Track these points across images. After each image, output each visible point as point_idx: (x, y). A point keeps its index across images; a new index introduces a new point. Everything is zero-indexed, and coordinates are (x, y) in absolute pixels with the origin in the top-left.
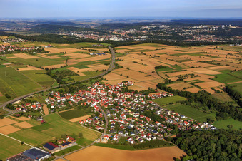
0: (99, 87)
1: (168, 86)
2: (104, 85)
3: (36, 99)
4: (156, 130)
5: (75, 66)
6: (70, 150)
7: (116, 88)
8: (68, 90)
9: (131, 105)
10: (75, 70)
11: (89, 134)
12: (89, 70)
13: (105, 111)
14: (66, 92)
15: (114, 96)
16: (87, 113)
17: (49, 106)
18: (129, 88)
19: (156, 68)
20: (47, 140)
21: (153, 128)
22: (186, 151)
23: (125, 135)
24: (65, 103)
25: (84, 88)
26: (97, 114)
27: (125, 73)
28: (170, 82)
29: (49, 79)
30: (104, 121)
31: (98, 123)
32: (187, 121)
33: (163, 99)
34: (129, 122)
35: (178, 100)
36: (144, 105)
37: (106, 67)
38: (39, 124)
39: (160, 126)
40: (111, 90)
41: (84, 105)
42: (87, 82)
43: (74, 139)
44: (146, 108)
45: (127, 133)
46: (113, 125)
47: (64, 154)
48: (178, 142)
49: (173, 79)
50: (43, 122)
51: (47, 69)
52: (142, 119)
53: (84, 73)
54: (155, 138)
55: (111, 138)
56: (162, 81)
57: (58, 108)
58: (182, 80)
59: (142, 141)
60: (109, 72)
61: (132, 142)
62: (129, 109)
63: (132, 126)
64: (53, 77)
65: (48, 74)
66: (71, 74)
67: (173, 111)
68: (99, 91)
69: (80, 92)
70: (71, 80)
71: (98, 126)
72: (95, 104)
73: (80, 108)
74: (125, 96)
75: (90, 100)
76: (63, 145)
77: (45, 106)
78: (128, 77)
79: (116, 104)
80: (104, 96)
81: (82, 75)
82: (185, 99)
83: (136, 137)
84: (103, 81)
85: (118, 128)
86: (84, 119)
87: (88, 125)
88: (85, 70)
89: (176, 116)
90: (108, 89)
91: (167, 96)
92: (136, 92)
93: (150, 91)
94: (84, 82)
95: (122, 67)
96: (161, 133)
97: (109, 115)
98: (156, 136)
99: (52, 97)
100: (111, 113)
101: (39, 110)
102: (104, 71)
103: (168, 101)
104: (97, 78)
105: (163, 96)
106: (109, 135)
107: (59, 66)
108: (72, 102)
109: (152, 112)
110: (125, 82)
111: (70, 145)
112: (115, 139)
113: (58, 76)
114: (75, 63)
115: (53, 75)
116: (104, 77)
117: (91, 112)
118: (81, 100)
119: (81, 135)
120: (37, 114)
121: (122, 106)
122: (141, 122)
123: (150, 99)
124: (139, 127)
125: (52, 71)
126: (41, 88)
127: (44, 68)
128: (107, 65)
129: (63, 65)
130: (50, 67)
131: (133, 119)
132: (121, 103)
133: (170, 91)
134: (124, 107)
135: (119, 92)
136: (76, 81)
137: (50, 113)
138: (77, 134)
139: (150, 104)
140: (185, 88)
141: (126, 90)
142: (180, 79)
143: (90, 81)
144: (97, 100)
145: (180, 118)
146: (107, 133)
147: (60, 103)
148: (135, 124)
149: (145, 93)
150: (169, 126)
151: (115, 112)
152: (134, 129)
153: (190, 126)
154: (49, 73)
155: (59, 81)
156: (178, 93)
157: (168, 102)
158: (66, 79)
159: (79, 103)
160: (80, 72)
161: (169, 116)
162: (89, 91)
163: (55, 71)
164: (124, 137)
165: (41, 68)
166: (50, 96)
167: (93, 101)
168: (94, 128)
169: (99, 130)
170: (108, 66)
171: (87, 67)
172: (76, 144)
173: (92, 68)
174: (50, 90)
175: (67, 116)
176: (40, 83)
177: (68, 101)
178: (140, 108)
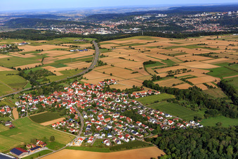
0: (77, 87)
1: (155, 83)
2: (83, 85)
3: (5, 103)
4: (136, 130)
5: (52, 65)
6: (40, 154)
7: (96, 87)
8: (42, 91)
9: (112, 105)
10: (52, 69)
11: (62, 137)
12: (68, 68)
13: (81, 112)
14: (40, 94)
15: (94, 96)
16: (62, 116)
17: (19, 110)
18: (111, 87)
19: (145, 64)
20: (15, 146)
21: (133, 129)
22: (165, 150)
23: (101, 137)
24: (37, 106)
25: (60, 89)
26: (73, 116)
27: (108, 71)
28: (159, 78)
29: (22, 80)
30: (79, 123)
31: (73, 125)
32: (171, 120)
33: (148, 97)
34: (107, 123)
35: (164, 98)
36: (125, 105)
37: (88, 65)
38: (7, 129)
39: (141, 127)
40: (91, 90)
41: (58, 106)
42: (64, 82)
43: (45, 144)
44: (127, 107)
45: (104, 135)
46: (89, 127)
48: (157, 142)
49: (161, 75)
50: (12, 127)
51: (19, 69)
52: (122, 120)
53: (61, 72)
54: (134, 139)
55: (85, 141)
56: (149, 78)
57: (29, 111)
58: (173, 76)
59: (119, 143)
60: (90, 70)
61: (108, 144)
62: (108, 110)
63: (110, 127)
64: (26, 78)
65: (20, 75)
66: (46, 73)
67: (158, 110)
68: (77, 92)
69: (56, 93)
70: (46, 80)
71: (73, 128)
72: (70, 106)
73: (54, 110)
74: (105, 96)
75: (65, 101)
76: (32, 149)
77: (15, 110)
78: (111, 75)
79: (94, 105)
80: (82, 97)
81: (59, 74)
82: (173, 97)
83: (114, 139)
84: (82, 80)
85: (94, 130)
86: (59, 122)
87: (62, 128)
88: (64, 69)
89: (160, 115)
90: (87, 89)
91: (153, 94)
92: (118, 91)
93: (135, 89)
94: (60, 82)
95: (106, 64)
96: (140, 134)
97: (86, 117)
98: (136, 136)
99: (23, 99)
100: (88, 115)
101: (8, 115)
102: (85, 69)
103: (153, 99)
104: (76, 77)
105: (148, 94)
106: (84, 138)
107: (33, 65)
108: (46, 105)
109: (134, 111)
110: (107, 80)
111: (40, 150)
112: (89, 141)
113: (32, 77)
114: (52, 62)
115: (25, 76)
116: (84, 76)
117: (65, 114)
118: (56, 102)
119: (52, 139)
120: (6, 119)
121: (100, 107)
122: (120, 123)
123: (134, 97)
124: (117, 128)
125: (26, 72)
126: (11, 91)
127: (17, 68)
128: (89, 62)
129: (38, 64)
130: (22, 67)
131: (112, 120)
132: (100, 103)
133: (157, 88)
134: (103, 108)
135: (100, 92)
136: (52, 81)
137: (20, 117)
138: (48, 137)
139: (133, 103)
140: (174, 85)
141: (107, 89)
142: (170, 75)
143: (68, 81)
144: (74, 102)
145: (164, 117)
146: (82, 135)
147: (32, 106)
148: (113, 125)
149: (128, 91)
150: (151, 126)
151: (92, 113)
152: (111, 130)
153: (175, 125)
154: (21, 73)
155: (32, 83)
156: (166, 90)
157: (153, 101)
158: (40, 80)
159: (53, 105)
160: (57, 71)
161: (152, 116)
162: (66, 91)
163: (29, 71)
164: (100, 139)
165: (12, 68)
166: (21, 98)
167: (69, 102)
168: (67, 131)
169: (73, 133)
170: (90, 63)
171: (66, 66)
172: (46, 148)
173: (70, 67)
174: (21, 93)
175: (38, 120)
176: (10, 85)
177: (41, 103)
178: (121, 108)
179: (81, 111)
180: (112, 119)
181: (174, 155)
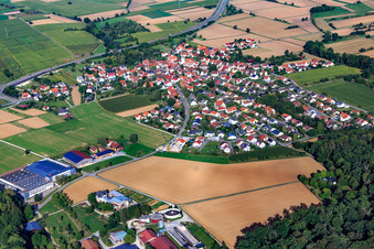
0: (184, 52)
1: (327, 46)
2: (195, 49)
3: (60, 78)
4: (279, 128)
5: (144, 13)
6: (111, 163)
7: (218, 53)
8: (123, 58)
9: (242, 85)
10: (143, 21)
11: (150, 136)
12: (171, 19)
13: (187, 96)
14: (119, 63)
15: (212, 69)
16: (153, 101)
17: (83, 90)
18: (245, 53)
19: (313, 11)
20: (72, 148)
21: (274, 126)
22: (325, 164)
23: (217, 139)
24: (113, 83)
25: (157, 55)
26: (171, 103)
27: (243, 25)
28: (336, 38)
29: (90, 39)
30: (182, 114)
31: (170, 117)
32: (346, 112)
33: (311, 71)
34: (230, 115)
35: (339, 74)
36: (266, 84)
37: (207, 13)
38: (60, 121)
39: (290, 123)
40: (209, 57)
41: (148, 85)
42: (162, 43)
43: (121, 145)
44: (270, 89)
45: (222, 135)
46: (198, 121)
47: (98, 169)
48: (313, 149)
49: (340, 33)
50: (69, 118)
51: (87, 20)
52: (257, 110)
53: (159, 26)
54: (274, 143)
55: (189, 144)
56: (317, 37)
57: (99, 93)
58: (363, 33)
59: (247, 149)
60: (210, 23)
61: (227, 151)
62: (235, 92)
63: (234, 122)
64: (98, 36)
65: (88, 30)
66: (133, 27)
67: (324, 94)
68: (183, 61)
69: (146, 63)
70: (132, 39)
71: (170, 122)
72: (169, 84)
73: (141, 92)
74: (232, 69)
75: (161, 77)
76: (99, 154)
77: (76, 90)
78: (248, 31)
79: (211, 84)
80: (191, 70)
81: (154, 29)
82: (357, 71)
83: (239, 142)
84: (195, 41)
85: (206, 126)
86: (148, 110)
87: (151, 122)
88: (164, 20)
89: (327, 104)
90: (202, 55)
91: (319, 66)
92: (257, 61)
93: (289, 57)
94: (156, 44)
95: (241, 12)
96: (286, 135)
97: (194, 103)
98: (278, 139)
99: (90, 73)
100: (199, 100)
101: (63, 98)
102: (201, 20)
103: (319, 74)
104: (185, 35)
105: (310, 66)
106: (186, 139)
107: (111, 14)
108: (127, 82)
109: (280, 96)
110: (240, 41)
111: (112, 155)
112: (195, 145)
113: (107, 33)
114: (146, 8)
115: (96, 32)
116: (198, 34)
117: (160, 98)
118: (144, 78)
119: (134, 138)
120: (59, 104)
121: (220, 87)
122: (252, 116)
123: (283, 72)
124: (247, 124)
125: (98, 25)
126: (72, 57)
127: (83, 18)
128: (210, 7)
129: (119, 12)
130: (92, 17)
131: (239, 110)
132: (222, 81)
133: (330, 56)
134: (226, 89)
135: (224, 61)
136: (141, 41)
137: (83, 102)
138: (127, 136)
139: (280, 83)
140: (362, 50)
141: (237, 57)
142: (359, 31)
143: (170, 42)
144: (177, 77)
145: (334, 108)
146: (184, 134)
147: (104, 84)
148: (241, 119)
149: (275, 61)
150: (307, 121)
151: (205, 98)
152: (236, 126)
153: (352, 122)
154: (90, 27)
155: (108, 45)
156: (345, 60)
157: (318, 78)
158: (122, 40)
159: (141, 83)
160: (153, 24)
161: (313, 105)
162: (164, 59)
163: (103, 24)
164: (215, 142)
165: (75, 18)
166: (87, 71)
167: (167, 78)
168: (160, 126)
169: (170, 130)
170: (213, 10)
171: (168, 15)
172: (124, 154)
173: (177, 16)
174: (88, 61)
175: (113, 107)
176: (70, 48)
177: (119, 79)
178: (257, 89)
179: (187, 93)
180: (239, 108)
181: (339, 171)
